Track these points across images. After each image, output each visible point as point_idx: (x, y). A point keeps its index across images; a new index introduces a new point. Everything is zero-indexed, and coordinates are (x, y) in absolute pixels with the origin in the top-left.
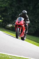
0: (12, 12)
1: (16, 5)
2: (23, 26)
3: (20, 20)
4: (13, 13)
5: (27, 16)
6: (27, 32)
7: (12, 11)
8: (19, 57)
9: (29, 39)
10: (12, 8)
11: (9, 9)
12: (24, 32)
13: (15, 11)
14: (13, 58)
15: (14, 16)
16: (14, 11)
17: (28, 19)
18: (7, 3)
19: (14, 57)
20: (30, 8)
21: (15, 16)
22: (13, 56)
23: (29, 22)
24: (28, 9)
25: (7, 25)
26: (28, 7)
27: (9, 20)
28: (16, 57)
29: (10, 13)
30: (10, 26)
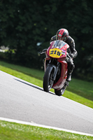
0: (7, 17)
7: (8, 14)
8: (25, 125)
14: (10, 128)
15: (13, 26)
16: (12, 16)
19: (13, 125)
20: (51, 8)
22: (11, 123)
24: (46, 10)
26: (46, 6)
28: (19, 124)
29: (4, 20)
30: (4, 51)
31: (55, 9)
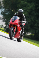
1: (35, 14)
3: (15, 19)
4: (32, 21)
5: (24, 16)
6: (23, 33)
10: (31, 17)
11: (28, 18)
12: (20, 33)
13: (34, 20)
18: (26, 12)
21: (34, 24)
23: (25, 22)
25: (26, 33)
27: (28, 28)
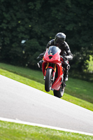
2: (60, 64)
6: (67, 79)
8: (9, 123)
9: (33, 79)
17: (69, 51)
20: (35, 5)
26: (30, 3)
28: (4, 122)
31: (39, 6)
